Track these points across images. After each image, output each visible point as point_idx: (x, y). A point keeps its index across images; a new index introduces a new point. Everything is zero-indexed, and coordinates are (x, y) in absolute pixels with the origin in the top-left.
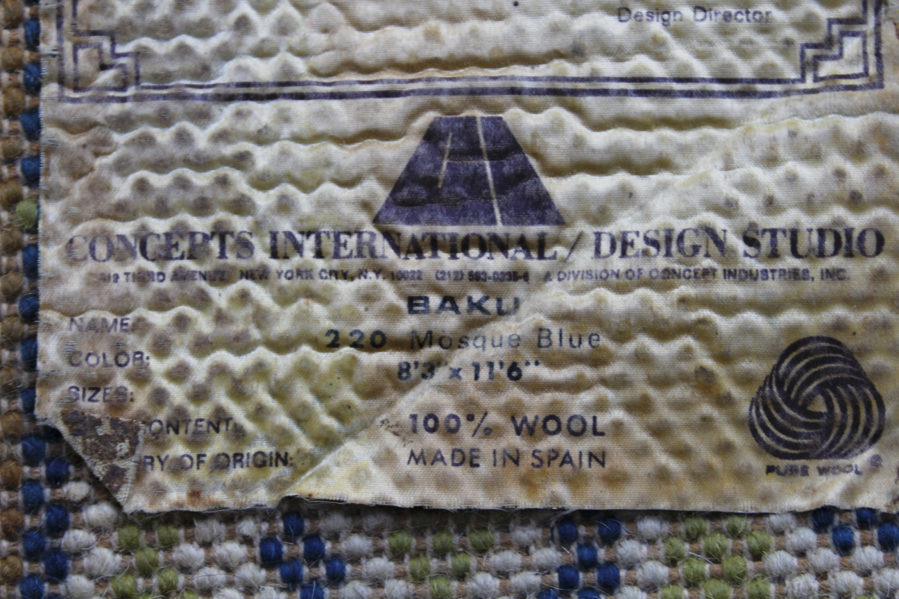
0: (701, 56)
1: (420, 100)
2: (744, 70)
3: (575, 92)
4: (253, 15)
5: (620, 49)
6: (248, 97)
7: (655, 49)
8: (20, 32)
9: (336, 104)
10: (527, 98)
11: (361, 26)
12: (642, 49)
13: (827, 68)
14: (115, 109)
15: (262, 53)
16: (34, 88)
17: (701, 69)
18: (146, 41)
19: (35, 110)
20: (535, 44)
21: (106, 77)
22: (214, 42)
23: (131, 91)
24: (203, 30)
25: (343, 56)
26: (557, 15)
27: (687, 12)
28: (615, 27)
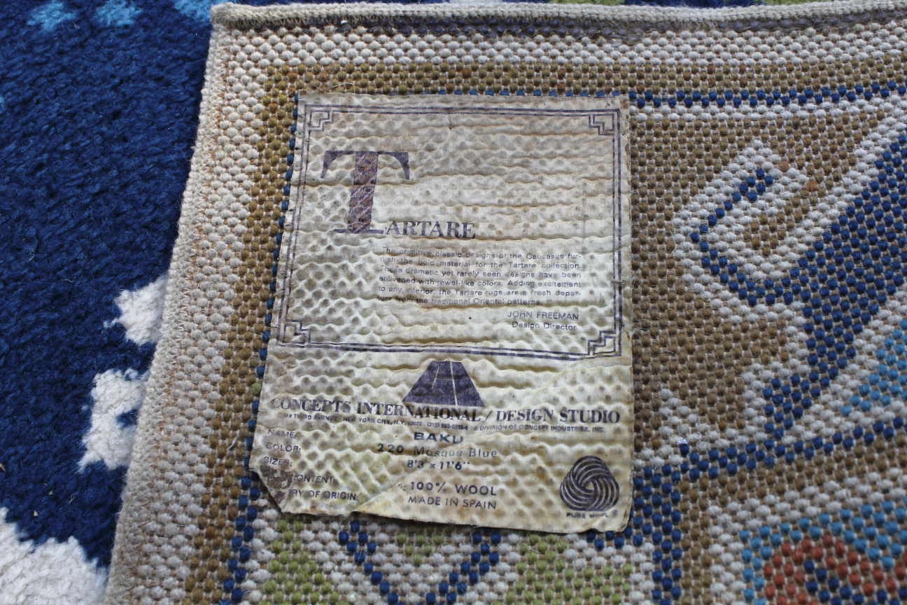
0: (546, 342)
1: (427, 354)
2: (564, 349)
3: (492, 354)
4: (360, 318)
5: (512, 337)
6: (354, 349)
7: (528, 338)
8: (264, 319)
9: (391, 354)
10: (472, 355)
11: (404, 324)
12: (521, 338)
13: (598, 350)
14: (298, 350)
15: (362, 332)
16: (266, 341)
17: (546, 347)
18: (315, 325)
19: (265, 349)
20: (477, 333)
21: (297, 338)
22: (343, 327)
23: (306, 344)
24: (339, 322)
25: (397, 335)
26: (487, 323)
27: (541, 324)
28: (511, 330)
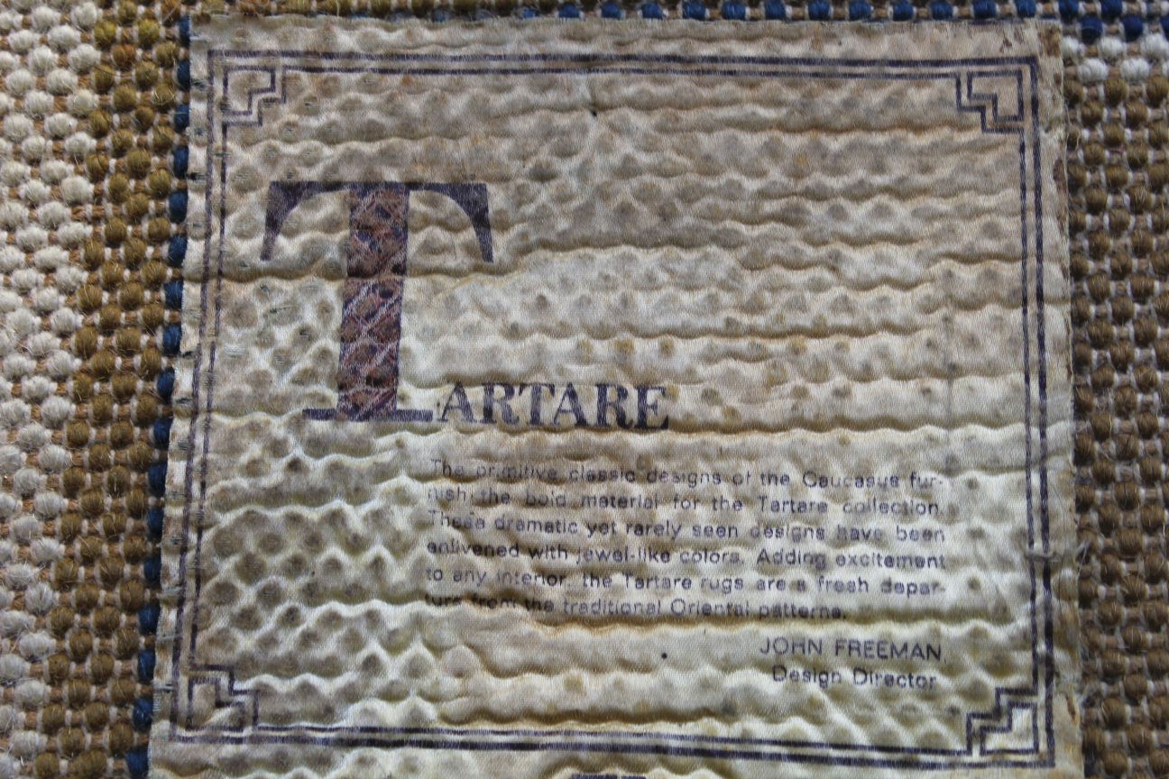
0: (861, 721)
1: (557, 754)
2: (907, 738)
3: (724, 754)
4: (383, 654)
5: (774, 709)
6: (372, 743)
7: (811, 712)
8: (134, 664)
9: (466, 755)
10: (672, 758)
11: (498, 672)
12: (797, 710)
13: (995, 741)
14: (229, 750)
15: (390, 695)
16: (144, 724)
17: (860, 736)
18: (267, 678)
19: (143, 749)
20: (684, 699)
21: (222, 715)
22: (341, 681)
23: (247, 732)
24: (329, 668)
25: (478, 703)
26: (708, 670)
27: (847, 674)
28: (769, 686)
